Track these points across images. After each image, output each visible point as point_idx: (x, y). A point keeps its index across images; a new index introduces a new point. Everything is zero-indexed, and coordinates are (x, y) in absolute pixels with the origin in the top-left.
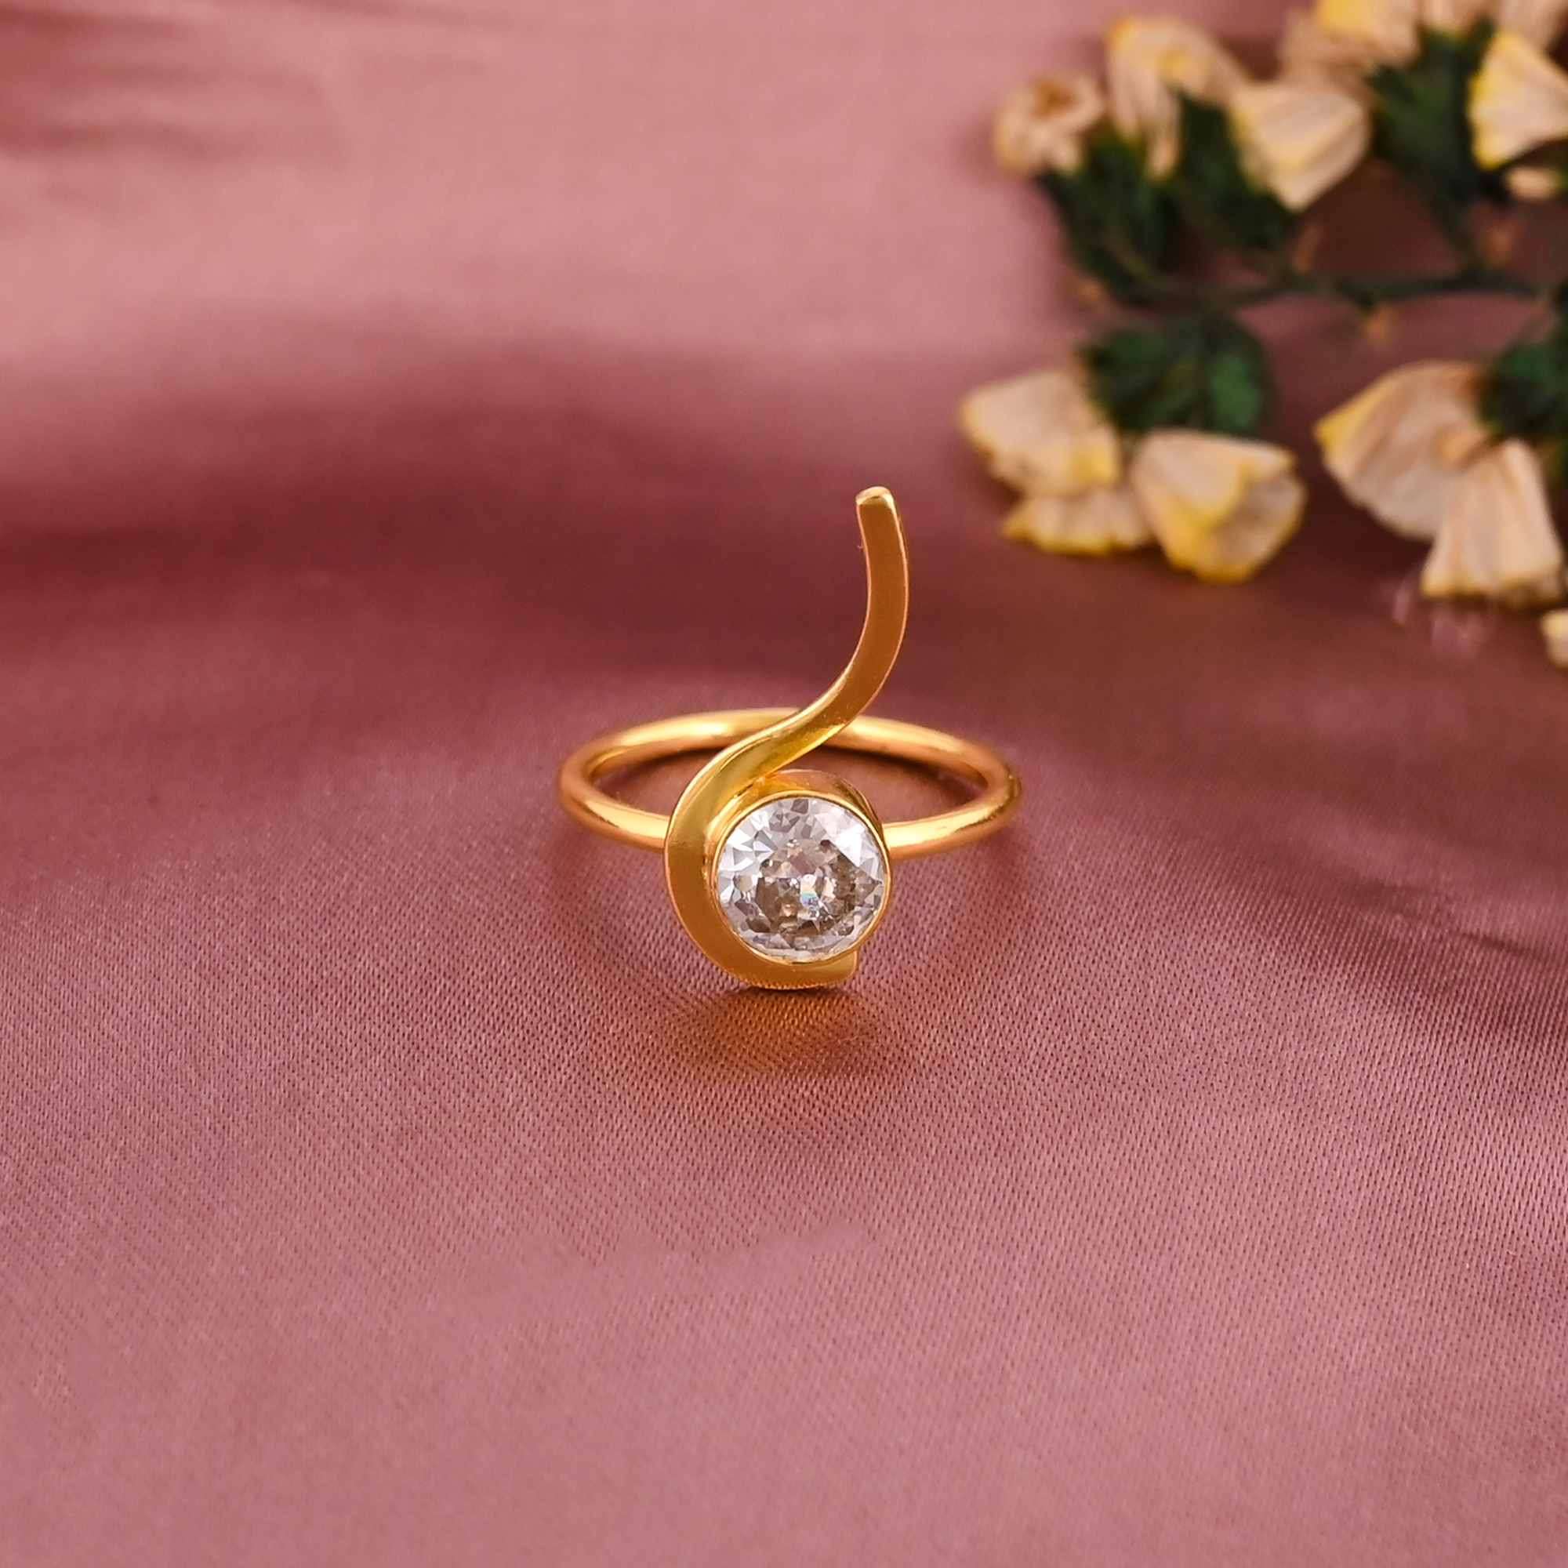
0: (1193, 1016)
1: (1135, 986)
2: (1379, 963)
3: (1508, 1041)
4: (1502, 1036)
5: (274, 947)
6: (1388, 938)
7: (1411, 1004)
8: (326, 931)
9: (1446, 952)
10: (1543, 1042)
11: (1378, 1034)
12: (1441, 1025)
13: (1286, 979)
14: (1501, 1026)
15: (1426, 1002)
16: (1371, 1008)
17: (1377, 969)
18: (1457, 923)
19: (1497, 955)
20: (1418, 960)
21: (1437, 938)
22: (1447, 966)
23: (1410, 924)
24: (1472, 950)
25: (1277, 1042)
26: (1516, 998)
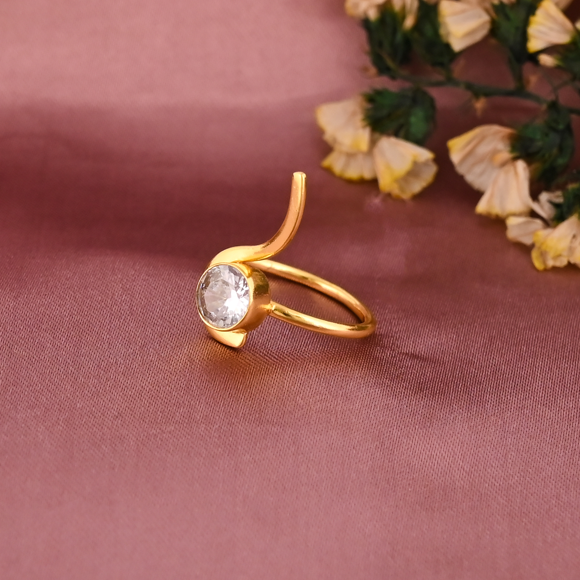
0: (302, 394)
1: (279, 383)
2: (372, 368)
3: (422, 397)
4: (420, 395)
6: (375, 357)
9: (397, 362)
10: (435, 397)
11: (372, 398)
12: (396, 392)
13: (337, 377)
14: (419, 391)
15: (391, 383)
16: (369, 388)
17: (371, 370)
18: (400, 348)
19: (417, 361)
20: (387, 365)
21: (393, 355)
22: (398, 368)
23: (383, 350)
24: (407, 360)
25: (334, 403)
26: (424, 379)
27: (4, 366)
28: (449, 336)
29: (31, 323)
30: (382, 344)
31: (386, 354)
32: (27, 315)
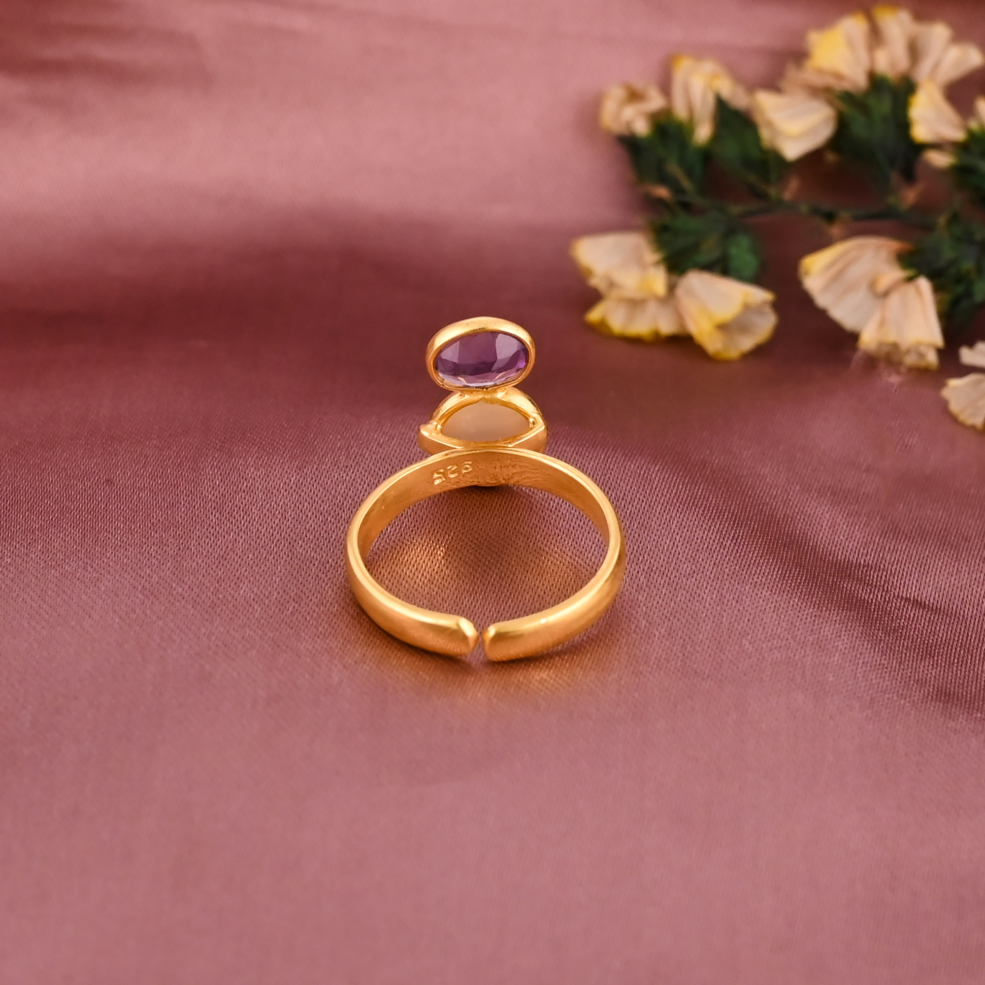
3: (933, 665)
4: (929, 662)
5: (189, 579)
7: (877, 637)
8: (221, 570)
9: (893, 608)
14: (928, 657)
18: (898, 589)
19: (923, 612)
20: (878, 612)
21: (887, 599)
22: (894, 618)
23: (871, 590)
24: (908, 608)
26: (935, 641)
27: (281, 571)
28: (974, 577)
29: (324, 508)
30: (869, 581)
31: (875, 597)
32: (319, 496)
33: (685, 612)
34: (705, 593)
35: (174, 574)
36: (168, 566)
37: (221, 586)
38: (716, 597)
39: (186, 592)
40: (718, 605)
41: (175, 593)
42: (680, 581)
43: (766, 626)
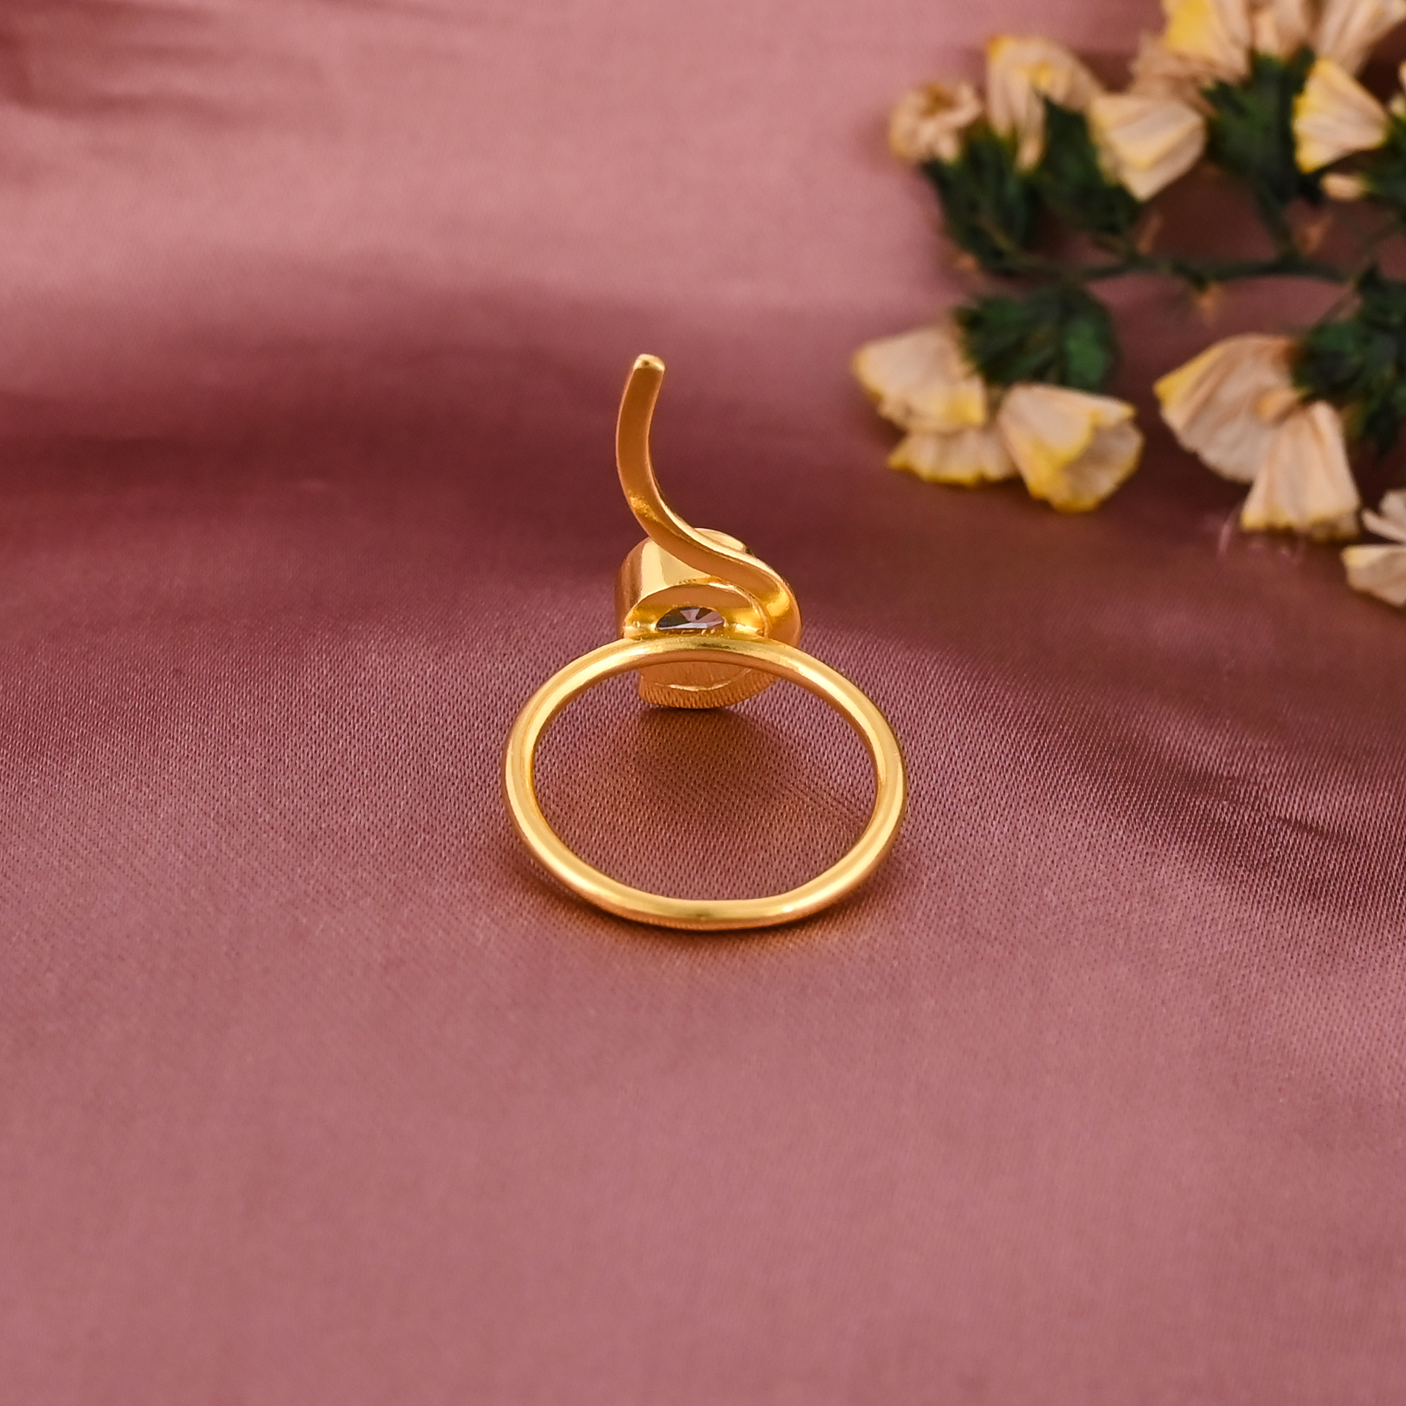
0: (1054, 884)
1: (1006, 857)
2: (1209, 842)
3: (1317, 910)
4: (1312, 907)
5: (280, 802)
6: (1216, 821)
7: (1236, 877)
8: (324, 789)
9: (1264, 834)
10: (1346, 912)
11: (1208, 902)
12: (1260, 895)
13: (1132, 854)
14: (1311, 897)
15: (1249, 876)
16: (1202, 881)
17: (1207, 847)
18: (1273, 809)
19: (1307, 837)
20: (1242, 839)
21: (1257, 821)
22: (1265, 846)
23: (1234, 808)
24: (1286, 832)
25: (1124, 907)
26: (1323, 875)
27: (407, 793)
29: (469, 711)
30: (1233, 796)
31: (1240, 819)
32: (463, 695)
33: (965, 851)
34: (992, 825)
35: (261, 795)
36: (251, 784)
37: (324, 811)
38: (1008, 830)
39: (276, 820)
40: (1010, 841)
41: (260, 820)
42: (959, 809)
43: (1078, 869)
